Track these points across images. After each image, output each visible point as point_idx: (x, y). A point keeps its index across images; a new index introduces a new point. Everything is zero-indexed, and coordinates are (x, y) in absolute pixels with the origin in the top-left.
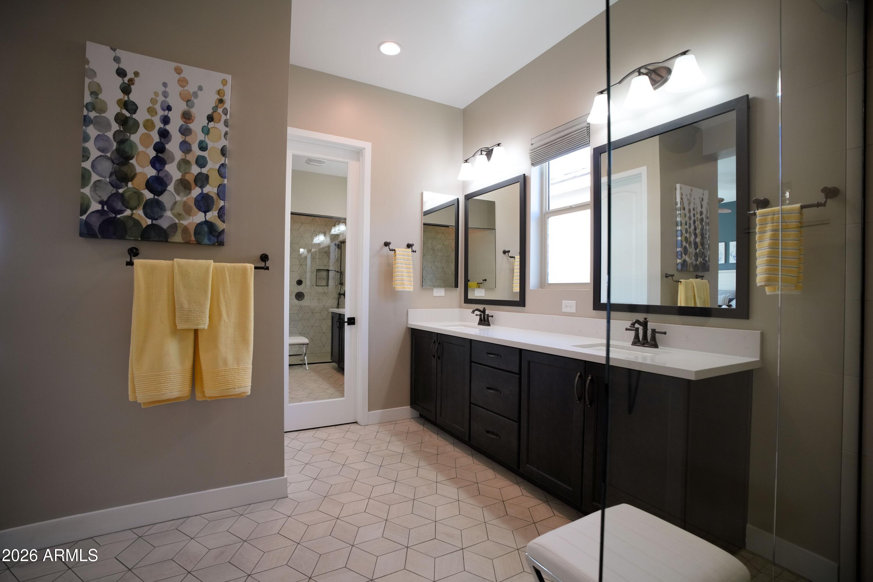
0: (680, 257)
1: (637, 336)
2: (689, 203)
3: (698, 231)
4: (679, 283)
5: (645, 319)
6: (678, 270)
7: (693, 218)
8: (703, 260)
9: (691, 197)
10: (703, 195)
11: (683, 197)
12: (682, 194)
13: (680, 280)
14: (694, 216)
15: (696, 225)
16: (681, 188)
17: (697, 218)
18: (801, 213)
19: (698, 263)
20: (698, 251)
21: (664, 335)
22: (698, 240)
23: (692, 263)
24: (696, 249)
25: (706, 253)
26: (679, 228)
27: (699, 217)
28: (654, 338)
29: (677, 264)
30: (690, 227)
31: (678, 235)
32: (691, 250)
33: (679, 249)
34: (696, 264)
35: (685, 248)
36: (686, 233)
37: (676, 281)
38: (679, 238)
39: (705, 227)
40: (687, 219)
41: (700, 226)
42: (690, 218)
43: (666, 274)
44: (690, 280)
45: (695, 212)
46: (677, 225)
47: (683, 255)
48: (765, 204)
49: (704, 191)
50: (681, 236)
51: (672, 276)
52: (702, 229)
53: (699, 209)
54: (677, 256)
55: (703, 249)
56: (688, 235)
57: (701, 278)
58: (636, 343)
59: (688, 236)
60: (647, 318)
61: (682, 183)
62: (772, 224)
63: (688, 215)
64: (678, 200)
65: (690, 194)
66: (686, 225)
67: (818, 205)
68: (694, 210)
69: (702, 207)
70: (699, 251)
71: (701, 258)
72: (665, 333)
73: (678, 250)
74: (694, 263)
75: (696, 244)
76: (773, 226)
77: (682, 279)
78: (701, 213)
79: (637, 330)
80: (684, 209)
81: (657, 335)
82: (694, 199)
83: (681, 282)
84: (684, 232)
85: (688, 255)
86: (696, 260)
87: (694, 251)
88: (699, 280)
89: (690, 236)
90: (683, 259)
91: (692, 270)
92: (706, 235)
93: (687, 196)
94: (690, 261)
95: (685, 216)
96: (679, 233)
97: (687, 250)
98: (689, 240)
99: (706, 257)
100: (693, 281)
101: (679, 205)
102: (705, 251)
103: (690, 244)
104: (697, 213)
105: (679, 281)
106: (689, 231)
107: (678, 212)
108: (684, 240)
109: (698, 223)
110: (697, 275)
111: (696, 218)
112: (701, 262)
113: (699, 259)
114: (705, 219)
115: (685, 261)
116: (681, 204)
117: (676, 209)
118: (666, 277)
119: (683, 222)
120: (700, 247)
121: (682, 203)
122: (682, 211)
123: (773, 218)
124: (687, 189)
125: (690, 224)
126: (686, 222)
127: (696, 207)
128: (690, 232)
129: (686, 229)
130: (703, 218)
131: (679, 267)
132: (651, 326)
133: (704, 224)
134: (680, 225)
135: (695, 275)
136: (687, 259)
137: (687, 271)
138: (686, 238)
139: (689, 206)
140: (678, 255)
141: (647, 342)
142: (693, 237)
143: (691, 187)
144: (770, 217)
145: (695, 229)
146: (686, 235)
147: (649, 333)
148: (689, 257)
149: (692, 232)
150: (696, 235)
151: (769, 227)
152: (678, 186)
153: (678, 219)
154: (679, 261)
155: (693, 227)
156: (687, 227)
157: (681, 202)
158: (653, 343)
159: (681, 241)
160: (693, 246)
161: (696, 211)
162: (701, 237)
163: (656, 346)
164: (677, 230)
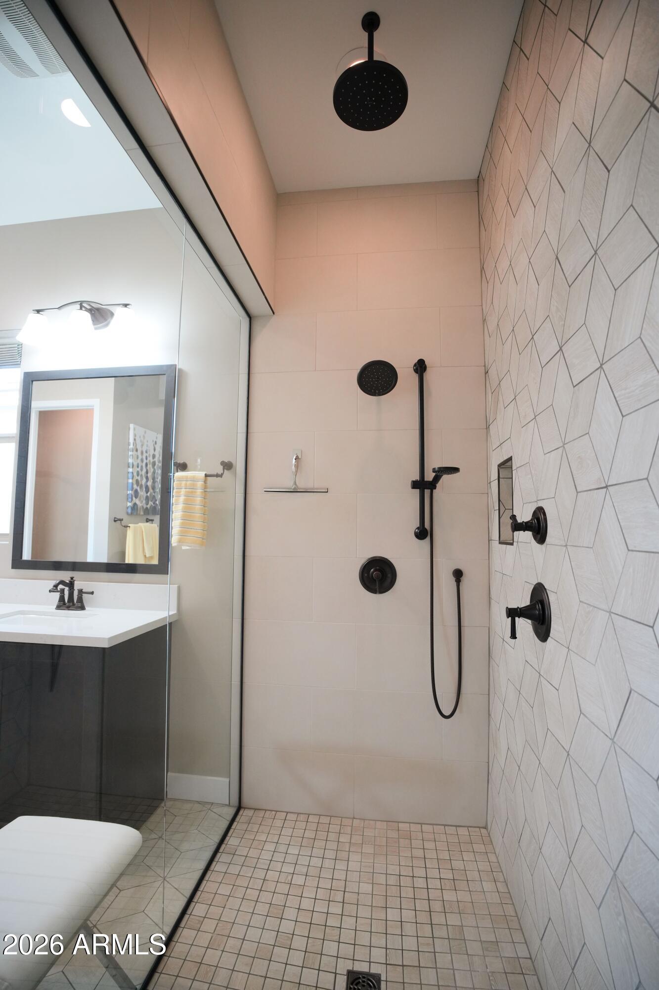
0: (130, 500)
1: (62, 598)
2: (142, 445)
3: (150, 475)
4: (128, 528)
5: (72, 578)
6: (127, 513)
7: (145, 461)
8: (154, 503)
9: (144, 439)
10: (157, 438)
11: (136, 438)
12: (135, 435)
13: (129, 525)
14: (146, 459)
15: (148, 468)
16: (134, 429)
17: (150, 461)
18: (205, 482)
19: (148, 506)
20: (148, 494)
21: (91, 595)
22: (150, 484)
23: (143, 507)
24: (147, 493)
25: (156, 497)
26: (130, 470)
27: (152, 460)
28: (80, 599)
29: (127, 508)
30: (142, 470)
31: (129, 477)
32: (142, 493)
33: (130, 492)
34: (147, 508)
35: (136, 491)
36: (138, 475)
37: (125, 526)
38: (130, 481)
39: (156, 471)
40: (139, 461)
41: (152, 470)
42: (142, 461)
43: (115, 518)
44: (140, 524)
45: (148, 455)
46: (129, 467)
47: (134, 498)
48: (183, 467)
49: (158, 434)
50: (132, 479)
51: (121, 520)
52: (154, 473)
53: (152, 452)
54: (127, 499)
55: (154, 493)
56: (139, 478)
57: (151, 522)
58: (60, 607)
59: (139, 480)
60: (73, 577)
61: (135, 423)
62: (185, 490)
63: (140, 457)
64: (131, 441)
65: (144, 437)
66: (138, 467)
67: (217, 476)
68: (146, 452)
69: (155, 450)
70: (150, 495)
71: (151, 501)
72: (92, 593)
73: (128, 493)
74: (145, 506)
75: (147, 487)
76: (186, 492)
77: (130, 524)
78: (154, 456)
79: (62, 591)
80: (137, 451)
81: (84, 596)
82: (147, 442)
83: (129, 527)
84: (135, 474)
85: (138, 498)
86: (147, 504)
87: (145, 495)
88: (148, 524)
89: (142, 479)
90: (133, 502)
91: (142, 513)
92: (157, 478)
93: (140, 437)
94: (141, 505)
95: (138, 458)
96: (130, 475)
97: (138, 493)
98: (140, 483)
99: (156, 500)
100: (143, 526)
101: (131, 446)
102: (156, 494)
103: (141, 487)
104: (150, 455)
105: (127, 526)
106: (140, 474)
107: (130, 453)
108: (135, 483)
109: (150, 466)
110: (147, 519)
111: (148, 461)
112: (152, 505)
113: (150, 502)
114: (157, 463)
115: (135, 504)
116: (133, 445)
117: (129, 450)
118: (115, 521)
119: (135, 464)
120: (151, 490)
121: (135, 445)
122: (135, 453)
123: (186, 484)
124: (141, 431)
125: (142, 466)
126: (138, 464)
127: (149, 450)
128: (142, 475)
129: (138, 472)
130: (155, 461)
131: (129, 511)
132: (78, 585)
133: (156, 467)
134: (131, 466)
135: (145, 518)
136: (137, 501)
137: (137, 514)
138: (137, 481)
139: (142, 448)
140: (129, 498)
141: (74, 604)
142: (144, 480)
143: (144, 429)
144: (184, 483)
145: (147, 472)
146: (137, 478)
147: (76, 593)
148: (140, 499)
149: (143, 475)
150: (147, 478)
151: (183, 491)
152: (132, 426)
153: (130, 461)
154: (129, 504)
155: (144, 470)
156: (139, 469)
157: (133, 443)
158: (79, 605)
159: (132, 484)
160: (144, 489)
161: (148, 453)
162: (152, 481)
163: (82, 608)
164: (128, 473)
